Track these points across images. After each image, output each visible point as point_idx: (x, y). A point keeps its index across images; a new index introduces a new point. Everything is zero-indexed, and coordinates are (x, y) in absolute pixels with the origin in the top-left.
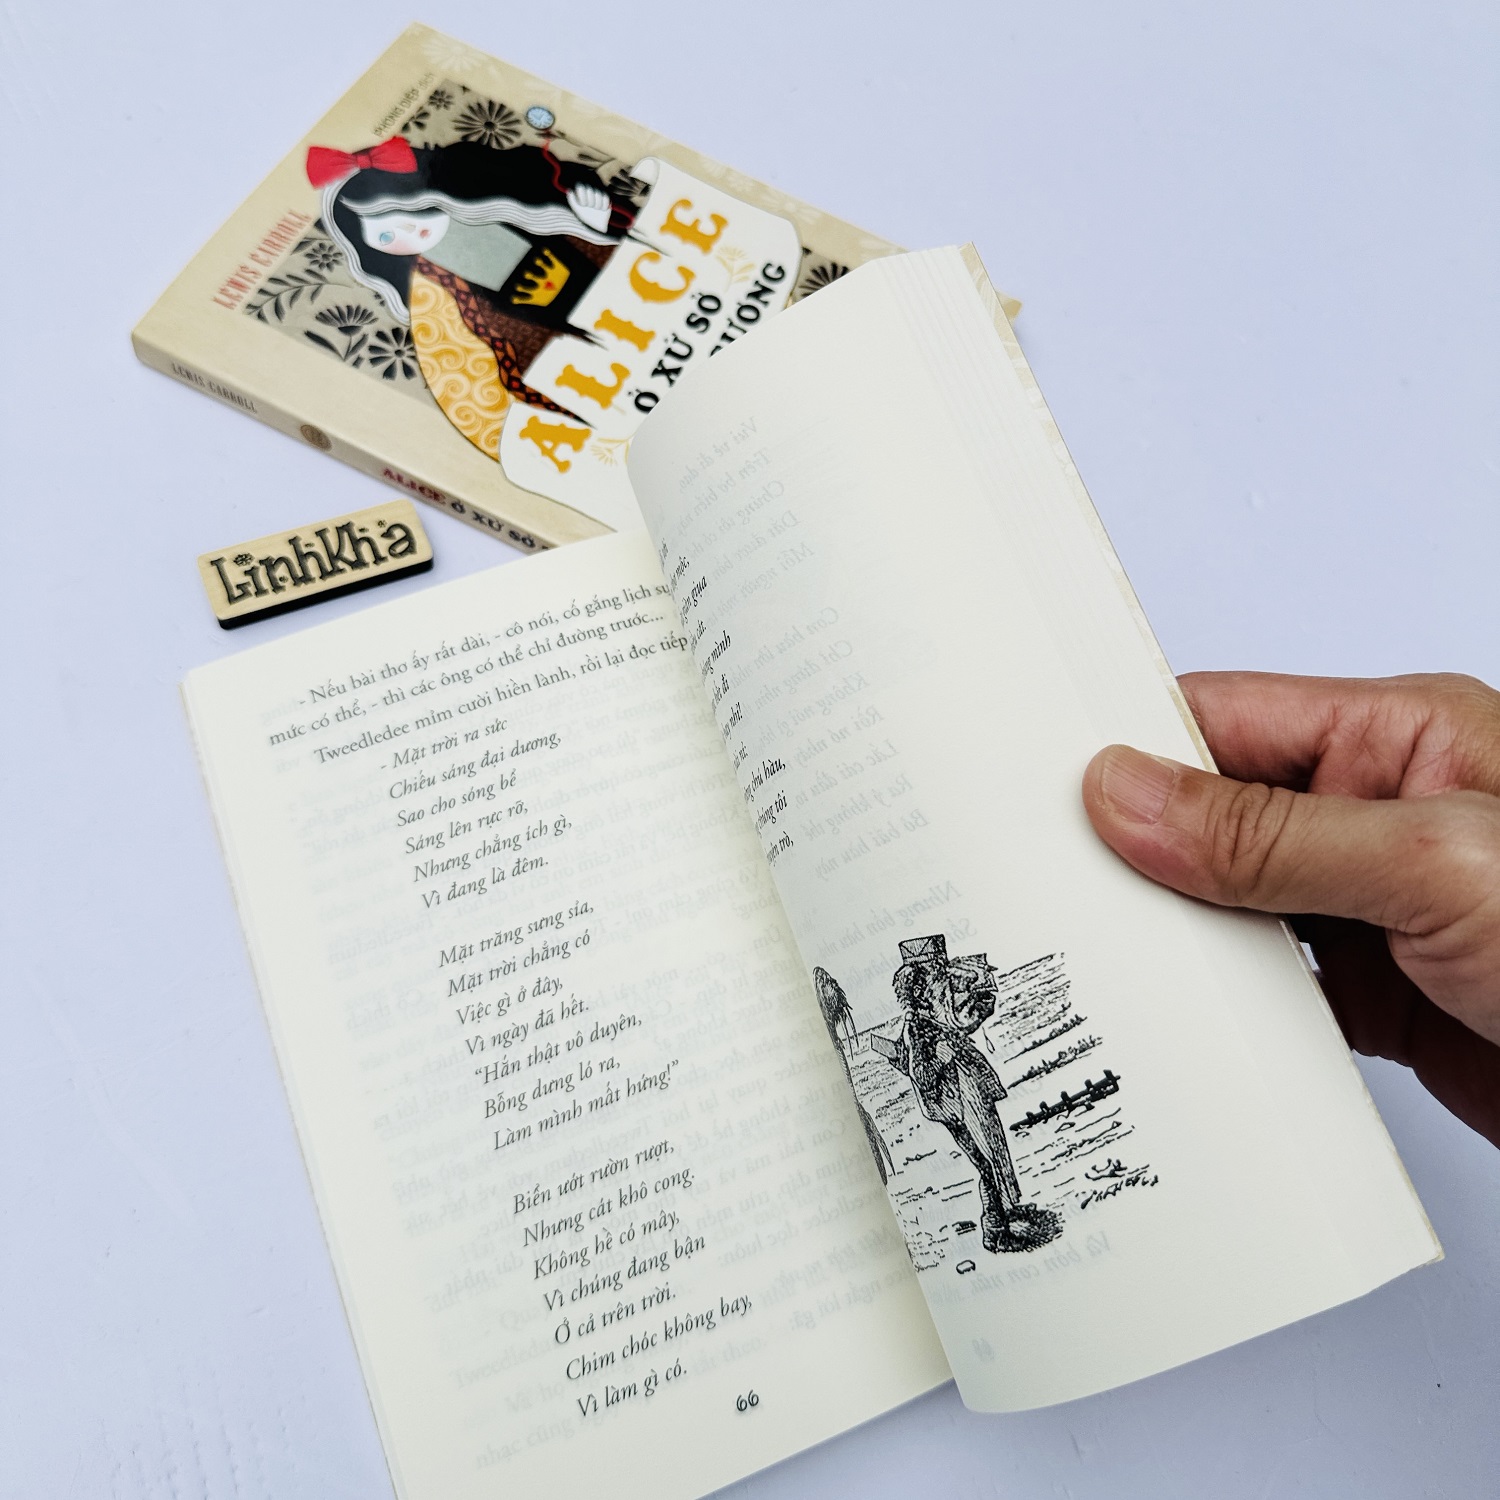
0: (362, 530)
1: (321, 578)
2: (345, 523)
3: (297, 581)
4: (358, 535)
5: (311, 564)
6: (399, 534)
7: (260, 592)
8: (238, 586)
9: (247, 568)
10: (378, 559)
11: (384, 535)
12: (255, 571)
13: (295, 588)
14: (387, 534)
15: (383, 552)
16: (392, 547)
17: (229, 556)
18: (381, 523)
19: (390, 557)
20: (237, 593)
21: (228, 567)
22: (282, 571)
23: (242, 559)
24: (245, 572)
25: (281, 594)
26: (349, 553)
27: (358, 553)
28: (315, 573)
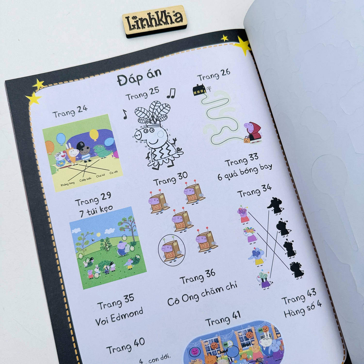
0: (168, 13)
1: (156, 26)
2: (164, 10)
3: (149, 26)
5: (153, 21)
6: (178, 15)
7: (138, 28)
8: (132, 25)
9: (136, 20)
10: (172, 22)
11: (174, 15)
12: (137, 21)
13: (148, 28)
14: (176, 15)
15: (174, 20)
16: (176, 20)
17: (131, 17)
18: (174, 12)
19: (175, 22)
20: (132, 27)
21: (130, 19)
22: (145, 22)
23: (134, 18)
24: (135, 21)
25: (144, 29)
26: (164, 20)
27: (166, 19)
28: (154, 24)
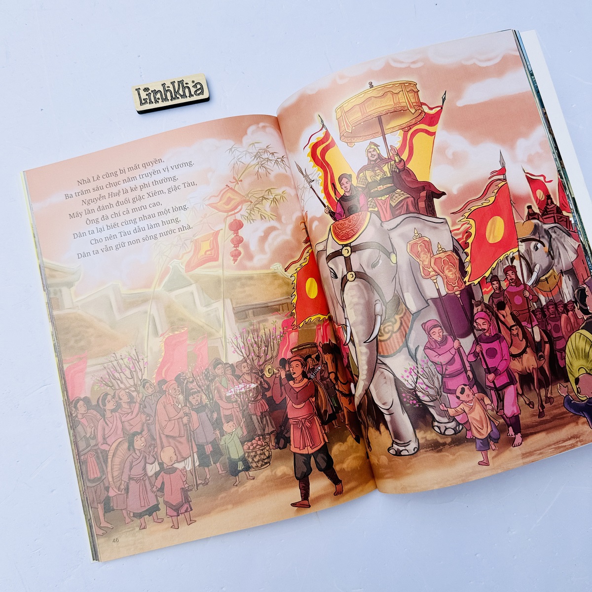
0: (186, 84)
1: (171, 100)
2: (181, 80)
3: (163, 100)
4: (185, 85)
5: (168, 94)
6: (199, 86)
7: (151, 102)
8: (144, 99)
9: (147, 93)
10: (191, 95)
11: (193, 86)
12: (149, 94)
13: (162, 103)
14: (195, 86)
15: (193, 93)
16: (196, 91)
17: (142, 88)
18: (193, 82)
19: (194, 95)
20: (143, 102)
21: (141, 92)
22: (158, 96)
23: (146, 89)
24: (147, 95)
25: (157, 104)
26: (181, 92)
27: (184, 92)
28: (169, 98)
